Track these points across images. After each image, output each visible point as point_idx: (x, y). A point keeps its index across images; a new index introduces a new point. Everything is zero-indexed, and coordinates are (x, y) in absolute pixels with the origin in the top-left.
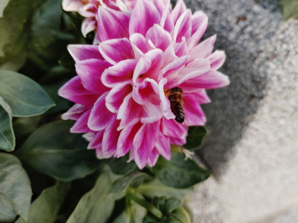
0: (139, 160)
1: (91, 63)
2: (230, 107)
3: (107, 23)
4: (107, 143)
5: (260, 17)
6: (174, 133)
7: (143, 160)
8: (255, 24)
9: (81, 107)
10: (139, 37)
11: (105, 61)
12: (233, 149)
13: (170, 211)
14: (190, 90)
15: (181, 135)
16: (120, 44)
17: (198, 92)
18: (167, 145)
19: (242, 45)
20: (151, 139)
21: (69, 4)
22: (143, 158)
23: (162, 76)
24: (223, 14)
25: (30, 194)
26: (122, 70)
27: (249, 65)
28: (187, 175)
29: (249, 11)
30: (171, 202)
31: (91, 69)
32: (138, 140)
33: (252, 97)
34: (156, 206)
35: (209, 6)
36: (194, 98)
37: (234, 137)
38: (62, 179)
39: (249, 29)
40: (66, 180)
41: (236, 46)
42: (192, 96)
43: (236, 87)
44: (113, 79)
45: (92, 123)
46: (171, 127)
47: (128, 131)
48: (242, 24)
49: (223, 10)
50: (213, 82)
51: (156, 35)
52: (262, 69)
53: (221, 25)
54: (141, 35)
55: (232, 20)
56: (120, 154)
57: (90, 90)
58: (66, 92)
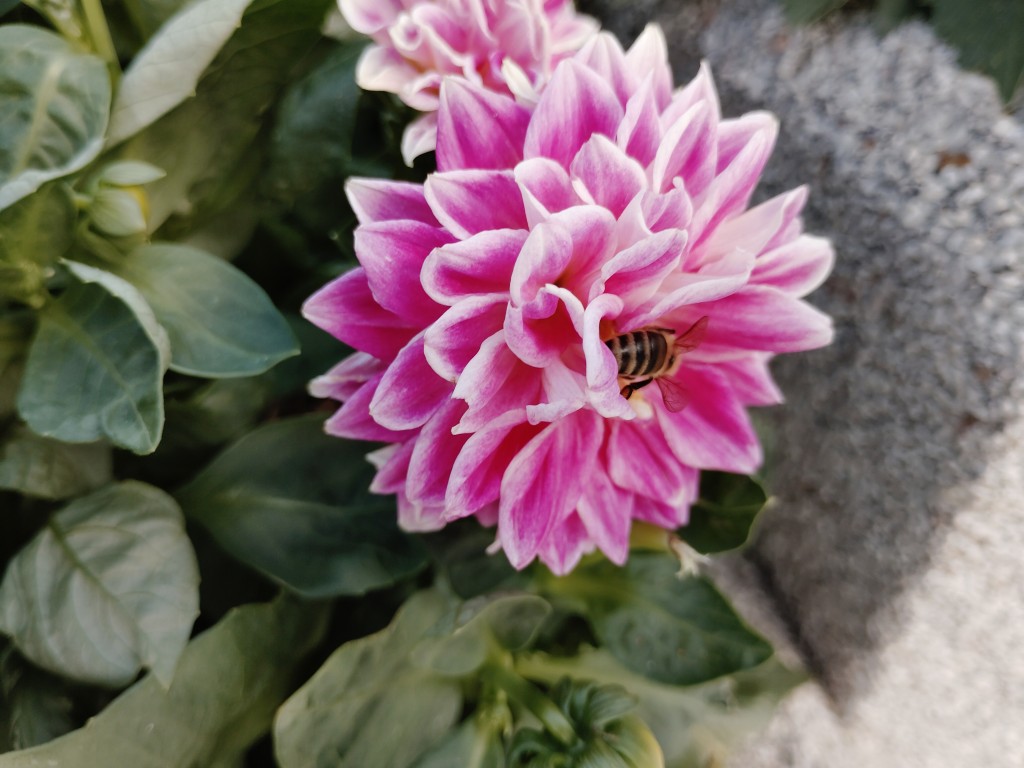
0: (514, 538)
1: (400, 229)
2: (897, 453)
3: (466, 126)
4: (423, 472)
5: (1014, 157)
6: (649, 483)
7: (525, 540)
8: (996, 180)
9: (370, 362)
10: (548, 168)
11: (442, 229)
12: (897, 602)
13: (600, 723)
14: (711, 351)
15: (670, 492)
16: (491, 186)
17: (740, 362)
18: (620, 518)
19: (943, 246)
20: (565, 483)
21: (376, 72)
22: (526, 534)
23: (603, 288)
24: (894, 139)
25: (192, 612)
26: (482, 255)
27: (962, 311)
28: (700, 645)
29: (979, 135)
30: (607, 696)
31: (398, 247)
32: (519, 477)
33: (969, 420)
34: (559, 704)
35: (850, 113)
36: (725, 380)
37: (905, 558)
38: (294, 589)
39: (975, 193)
40: (307, 594)
41: (926, 247)
42: (719, 372)
43: (917, 385)
44: (458, 280)
45: (384, 405)
46: (638, 463)
47: (488, 443)
48: (952, 175)
49: (895, 129)
50: (780, 329)
51: (599, 168)
52: (1002, 327)
53: (882, 175)
54: (554, 166)
55: (921, 159)
56: (454, 509)
57: (390, 310)
58: (325, 308)
